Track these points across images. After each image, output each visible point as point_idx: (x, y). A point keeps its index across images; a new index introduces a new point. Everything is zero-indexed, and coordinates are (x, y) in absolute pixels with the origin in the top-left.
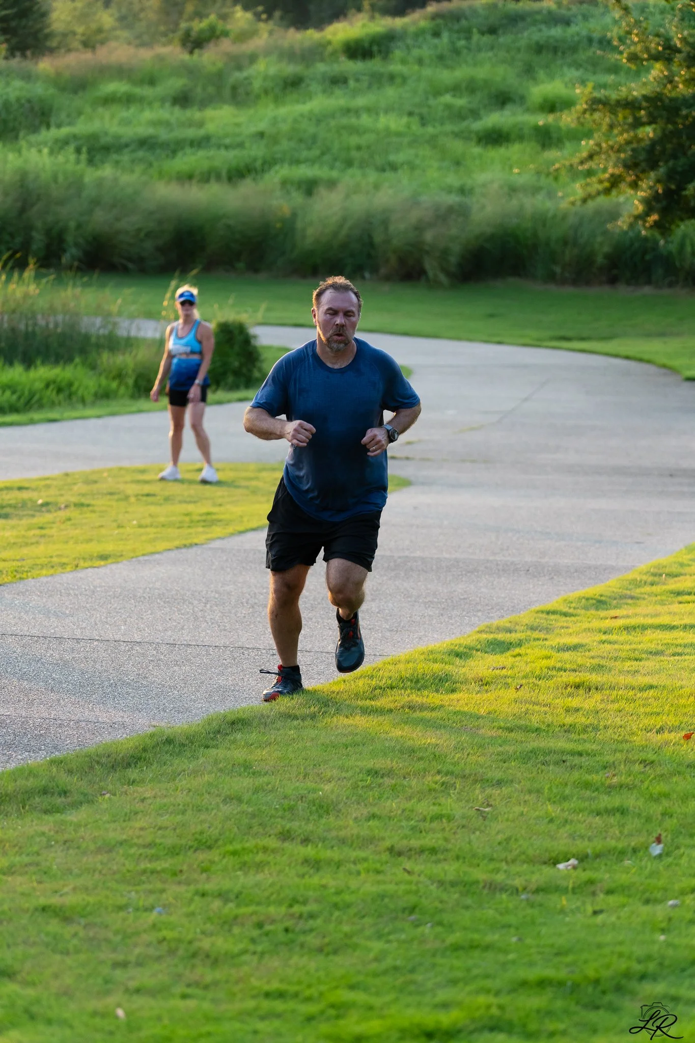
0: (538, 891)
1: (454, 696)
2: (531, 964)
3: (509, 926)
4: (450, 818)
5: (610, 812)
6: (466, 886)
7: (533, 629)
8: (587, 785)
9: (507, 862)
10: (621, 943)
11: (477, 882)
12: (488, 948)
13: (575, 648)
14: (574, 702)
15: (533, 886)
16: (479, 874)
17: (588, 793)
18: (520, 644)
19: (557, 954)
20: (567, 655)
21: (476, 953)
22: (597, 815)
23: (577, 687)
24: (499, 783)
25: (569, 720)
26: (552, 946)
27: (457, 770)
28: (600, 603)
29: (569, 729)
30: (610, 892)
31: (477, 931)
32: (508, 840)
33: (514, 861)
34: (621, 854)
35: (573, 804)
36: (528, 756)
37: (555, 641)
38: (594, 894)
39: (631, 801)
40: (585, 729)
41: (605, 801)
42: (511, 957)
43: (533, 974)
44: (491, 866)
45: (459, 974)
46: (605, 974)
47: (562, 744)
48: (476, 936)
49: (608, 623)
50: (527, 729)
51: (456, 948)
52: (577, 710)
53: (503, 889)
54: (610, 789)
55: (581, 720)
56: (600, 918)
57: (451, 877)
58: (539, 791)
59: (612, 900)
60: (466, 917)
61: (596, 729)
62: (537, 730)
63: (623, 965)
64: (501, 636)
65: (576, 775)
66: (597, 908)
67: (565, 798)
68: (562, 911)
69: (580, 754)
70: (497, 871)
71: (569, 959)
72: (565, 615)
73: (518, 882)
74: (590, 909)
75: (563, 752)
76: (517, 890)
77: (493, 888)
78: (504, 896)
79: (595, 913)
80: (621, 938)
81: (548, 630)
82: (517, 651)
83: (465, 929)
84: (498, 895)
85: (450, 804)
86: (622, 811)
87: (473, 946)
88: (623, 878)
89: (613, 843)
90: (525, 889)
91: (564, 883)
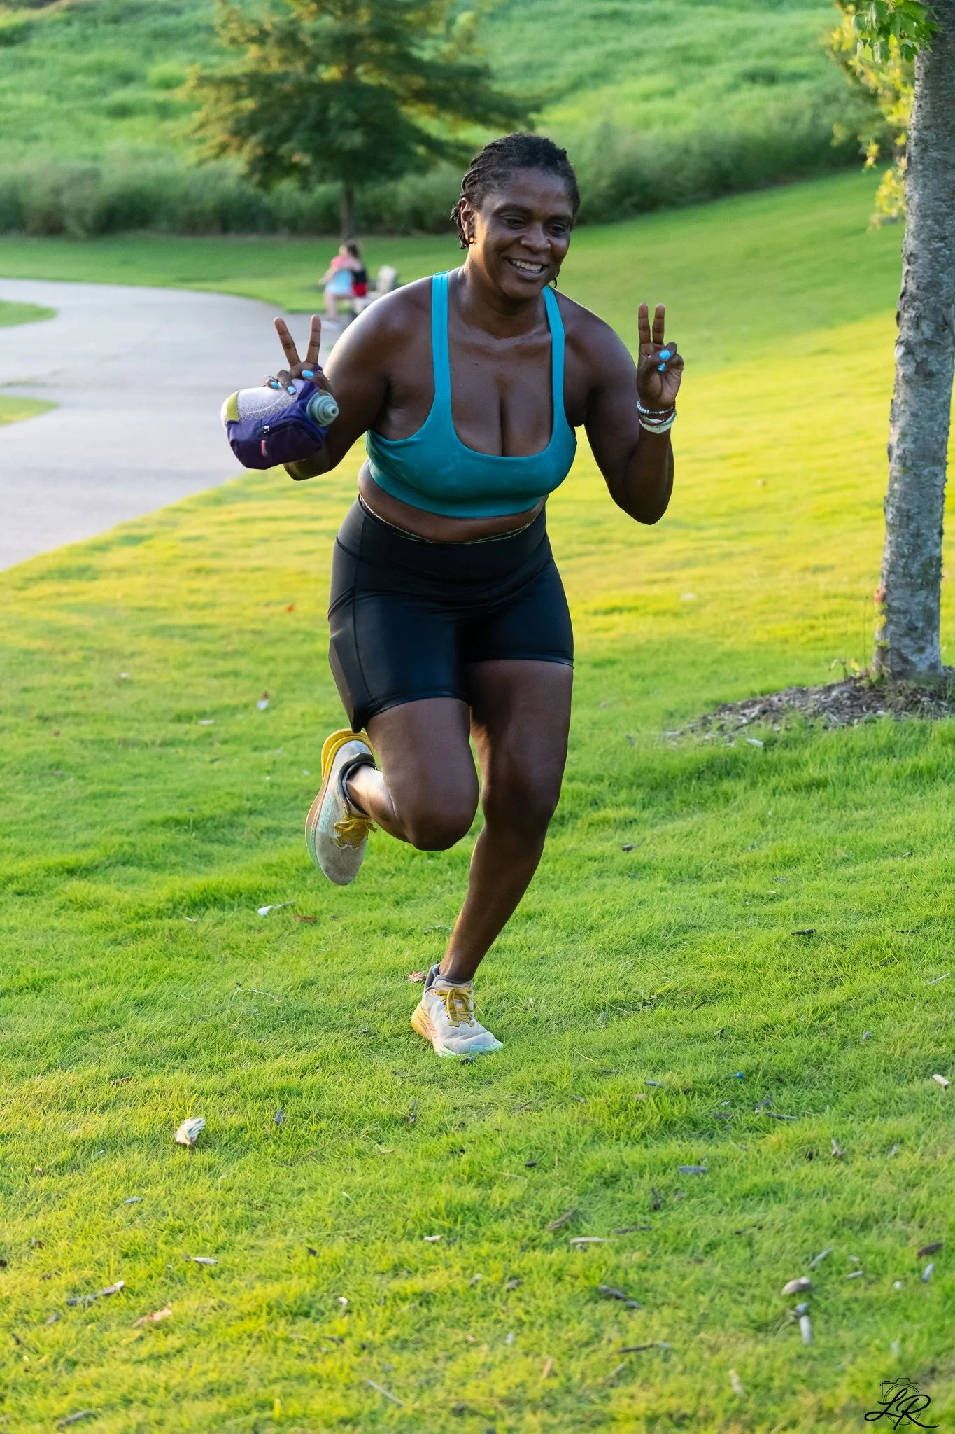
0: (164, 744)
1: (95, 584)
2: (158, 806)
3: (140, 775)
4: (90, 687)
5: (225, 675)
6: (102, 743)
7: (161, 523)
8: (206, 654)
9: (139, 721)
10: (232, 785)
11: (112, 740)
12: (123, 795)
13: (197, 539)
14: (197, 583)
15: (158, 742)
16: (115, 732)
17: (207, 660)
18: (150, 537)
19: (179, 797)
20: (191, 545)
21: (111, 801)
22: (216, 676)
23: (199, 571)
24: (133, 655)
25: (192, 599)
26: (175, 790)
27: (96, 645)
28: (217, 501)
29: (192, 607)
30: (225, 742)
31: (111, 782)
32: (139, 703)
33: (144, 720)
34: (234, 710)
35: (194, 670)
36: (158, 631)
37: (181, 533)
38: (211, 744)
39: (242, 665)
40: (204, 607)
41: (222, 666)
42: (142, 801)
43: (158, 816)
44: (126, 725)
45: (98, 819)
46: (218, 812)
47: (186, 619)
48: (113, 787)
49: (223, 517)
50: (154, 610)
51: (94, 796)
52: (198, 591)
53: (134, 744)
54: (225, 656)
55: (201, 599)
56: (216, 765)
57: (90, 737)
58: (166, 661)
59: (225, 748)
60: (104, 771)
61: (213, 605)
62: (165, 610)
63: (233, 804)
64: (136, 532)
65: (196, 647)
66: (214, 757)
67: (188, 665)
68: (183, 760)
69: (200, 627)
70: (129, 729)
71: (190, 799)
72: (188, 511)
73: (147, 738)
74: (207, 758)
75: (185, 627)
76: (147, 745)
77: (127, 743)
78: (136, 750)
79: (213, 761)
80: (233, 780)
81: (175, 524)
82: (146, 543)
83: (102, 781)
84: (131, 750)
85: (91, 675)
86: (236, 674)
87: (109, 795)
88: (235, 730)
89: (227, 701)
90: (153, 743)
91: (186, 738)
